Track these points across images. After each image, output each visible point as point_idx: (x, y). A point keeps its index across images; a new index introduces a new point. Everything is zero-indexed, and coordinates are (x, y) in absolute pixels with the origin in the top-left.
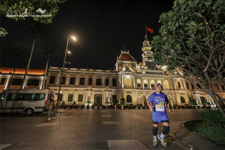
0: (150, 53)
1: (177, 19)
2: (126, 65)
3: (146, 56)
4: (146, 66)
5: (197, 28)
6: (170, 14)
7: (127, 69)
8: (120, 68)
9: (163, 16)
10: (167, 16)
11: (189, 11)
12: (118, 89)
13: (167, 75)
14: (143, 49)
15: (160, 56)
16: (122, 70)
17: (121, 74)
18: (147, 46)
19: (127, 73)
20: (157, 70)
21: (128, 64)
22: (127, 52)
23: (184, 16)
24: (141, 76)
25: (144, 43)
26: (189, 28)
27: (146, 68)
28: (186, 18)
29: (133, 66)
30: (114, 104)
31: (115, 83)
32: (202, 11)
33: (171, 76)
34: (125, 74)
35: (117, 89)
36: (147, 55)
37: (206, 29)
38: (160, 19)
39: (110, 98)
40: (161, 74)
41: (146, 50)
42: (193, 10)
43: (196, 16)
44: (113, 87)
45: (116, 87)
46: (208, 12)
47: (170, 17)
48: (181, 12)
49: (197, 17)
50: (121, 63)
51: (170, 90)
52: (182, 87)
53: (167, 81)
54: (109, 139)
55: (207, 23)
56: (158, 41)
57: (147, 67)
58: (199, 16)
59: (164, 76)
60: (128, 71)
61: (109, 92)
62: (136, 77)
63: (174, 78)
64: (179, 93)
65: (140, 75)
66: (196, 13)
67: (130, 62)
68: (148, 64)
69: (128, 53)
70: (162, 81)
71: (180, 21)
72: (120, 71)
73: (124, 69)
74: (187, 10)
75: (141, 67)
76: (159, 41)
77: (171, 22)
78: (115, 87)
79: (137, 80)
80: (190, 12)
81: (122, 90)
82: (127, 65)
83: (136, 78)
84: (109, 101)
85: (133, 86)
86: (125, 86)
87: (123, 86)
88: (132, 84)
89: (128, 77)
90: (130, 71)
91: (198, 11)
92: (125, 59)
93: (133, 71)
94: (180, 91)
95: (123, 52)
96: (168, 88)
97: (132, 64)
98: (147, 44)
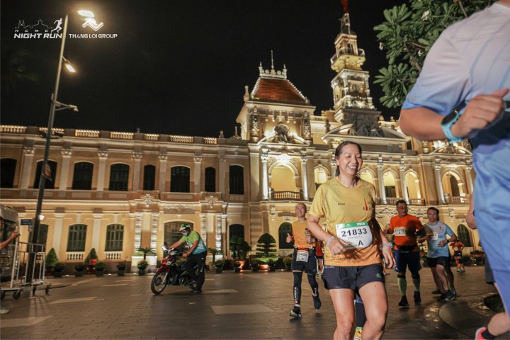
0: (359, 79)
2: (275, 117)
3: (346, 89)
4: (344, 122)
7: (281, 132)
8: (255, 130)
12: (250, 204)
13: (417, 153)
14: (336, 64)
16: (263, 136)
17: (260, 152)
18: (350, 52)
19: (280, 145)
20: (383, 136)
21: (285, 114)
22: (279, 72)
24: (328, 158)
25: (338, 43)
27: (345, 129)
29: (302, 122)
30: (234, 256)
31: (239, 181)
33: (429, 158)
34: (273, 149)
35: (245, 202)
36: (349, 85)
39: (222, 234)
40: (396, 149)
41: (347, 67)
44: (232, 197)
45: (241, 197)
50: (260, 111)
51: (424, 203)
52: (462, 194)
53: (414, 174)
57: (350, 125)
59: (405, 158)
60: (283, 140)
61: (218, 215)
62: (311, 161)
63: (439, 163)
64: (452, 213)
65: (325, 154)
67: (289, 109)
68: (353, 115)
69: (283, 75)
70: (399, 176)
72: (256, 139)
73: (270, 133)
75: (328, 126)
78: (237, 197)
79: (316, 171)
81: (265, 208)
82: (281, 118)
83: (312, 165)
84: (218, 245)
85: (301, 191)
86: (273, 194)
87: (266, 193)
88: (299, 184)
89: (284, 160)
90: (290, 140)
92: (274, 96)
93: (303, 140)
94: (455, 208)
95: (267, 71)
96: (419, 197)
97: (297, 115)
98: (349, 45)
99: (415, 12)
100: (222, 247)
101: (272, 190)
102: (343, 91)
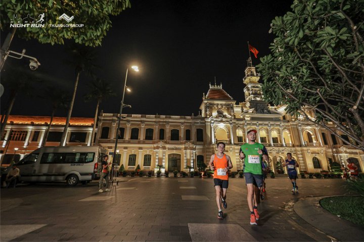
0: (257, 87)
1: (300, 25)
2: (217, 106)
3: (251, 92)
4: (250, 107)
5: (338, 37)
6: (288, 17)
7: (220, 114)
8: (208, 113)
9: (277, 21)
10: (283, 21)
11: (320, 9)
12: (206, 146)
13: (288, 122)
14: (246, 81)
15: (273, 89)
16: (212, 115)
17: (211, 122)
18: (252, 75)
19: (220, 119)
20: (270, 113)
21: (221, 105)
22: (219, 86)
23: (313, 19)
24: (243, 124)
25: (246, 71)
26: (322, 38)
27: (251, 111)
28: (316, 22)
29: (230, 108)
30: (199, 170)
31: (201, 136)
32: (345, 8)
33: (295, 123)
34: (216, 121)
35: (204, 145)
36: (252, 90)
37: (352, 37)
38: (270, 27)
39: (193, 159)
40: (277, 120)
41: (251, 82)
42: (329, 8)
43: (333, 17)
44: (198, 143)
45: (202, 143)
46: (356, 9)
47: (289, 22)
48: (308, 13)
49: (337, 18)
50: (210, 104)
51: (293, 146)
52: (314, 141)
53: (287, 132)
54: (190, 222)
55: (355, 28)
56: (268, 64)
57: (253, 109)
58: (340, 16)
59: (282, 124)
60: (221, 116)
61: (191, 151)
62: (234, 126)
63: (301, 126)
64: (309, 151)
65: (242, 122)
66: (334, 12)
67: (223, 102)
68: (255, 104)
69: (220, 87)
70: (279, 132)
71: (305, 27)
72: (208, 116)
73: (215, 114)
74: (317, 9)
75: (242, 109)
76: (270, 65)
77: (291, 30)
78: (200, 143)
79: (237, 131)
80: (323, 12)
81: (213, 148)
82: (220, 107)
83: (235, 128)
84: (192, 164)
85: (230, 140)
86: (217, 141)
87: (213, 141)
88: (229, 137)
89: (222, 126)
90: (225, 116)
91: (337, 8)
92: (216, 97)
93: (230, 116)
94: (311, 149)
95: (213, 86)
96: (291, 143)
97: (227, 105)
98: (251, 72)
99: (276, 57)
100: (193, 165)
101: (216, 139)
102: (249, 93)
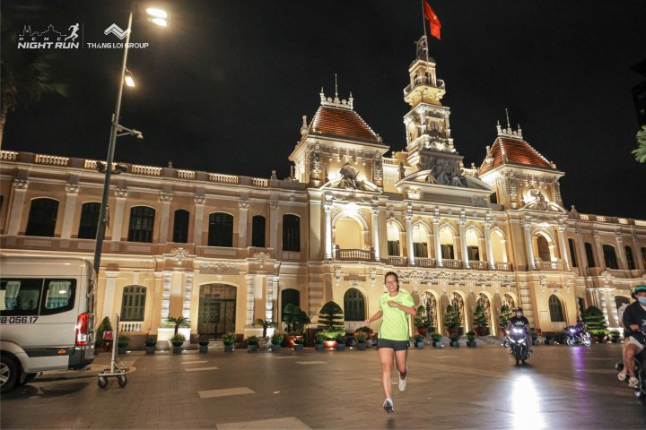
0: (438, 116)
2: (341, 157)
3: (423, 127)
4: (421, 167)
7: (348, 176)
8: (316, 172)
12: (310, 264)
13: (503, 209)
14: (410, 97)
16: (327, 180)
17: (323, 200)
18: (428, 83)
19: (348, 191)
20: (467, 186)
21: (352, 153)
22: (344, 101)
24: (402, 210)
25: (412, 70)
27: (423, 175)
29: (373, 165)
30: (288, 329)
31: (295, 235)
33: (517, 214)
34: (338, 196)
35: (302, 260)
36: (427, 122)
39: (273, 302)
40: (479, 203)
41: (424, 101)
44: (286, 254)
45: (297, 255)
50: (324, 148)
51: (512, 269)
52: (553, 258)
53: (499, 233)
57: (428, 171)
59: (491, 214)
60: (351, 185)
61: (269, 277)
62: (383, 213)
63: (529, 221)
64: (544, 282)
65: (399, 205)
67: (358, 147)
68: (431, 159)
69: (349, 105)
70: (483, 235)
72: (317, 182)
73: (335, 176)
75: (402, 170)
78: (292, 254)
79: (388, 225)
81: (327, 270)
82: (347, 158)
83: (385, 217)
84: (269, 315)
85: (372, 249)
86: (338, 253)
87: (329, 251)
88: (369, 241)
89: (352, 210)
90: (360, 186)
92: (339, 131)
93: (375, 187)
94: (547, 275)
95: (329, 99)
96: (505, 260)
97: (367, 156)
98: (426, 74)
100: (273, 318)
101: (337, 247)
102: (419, 129)
